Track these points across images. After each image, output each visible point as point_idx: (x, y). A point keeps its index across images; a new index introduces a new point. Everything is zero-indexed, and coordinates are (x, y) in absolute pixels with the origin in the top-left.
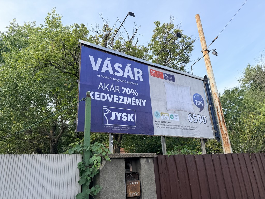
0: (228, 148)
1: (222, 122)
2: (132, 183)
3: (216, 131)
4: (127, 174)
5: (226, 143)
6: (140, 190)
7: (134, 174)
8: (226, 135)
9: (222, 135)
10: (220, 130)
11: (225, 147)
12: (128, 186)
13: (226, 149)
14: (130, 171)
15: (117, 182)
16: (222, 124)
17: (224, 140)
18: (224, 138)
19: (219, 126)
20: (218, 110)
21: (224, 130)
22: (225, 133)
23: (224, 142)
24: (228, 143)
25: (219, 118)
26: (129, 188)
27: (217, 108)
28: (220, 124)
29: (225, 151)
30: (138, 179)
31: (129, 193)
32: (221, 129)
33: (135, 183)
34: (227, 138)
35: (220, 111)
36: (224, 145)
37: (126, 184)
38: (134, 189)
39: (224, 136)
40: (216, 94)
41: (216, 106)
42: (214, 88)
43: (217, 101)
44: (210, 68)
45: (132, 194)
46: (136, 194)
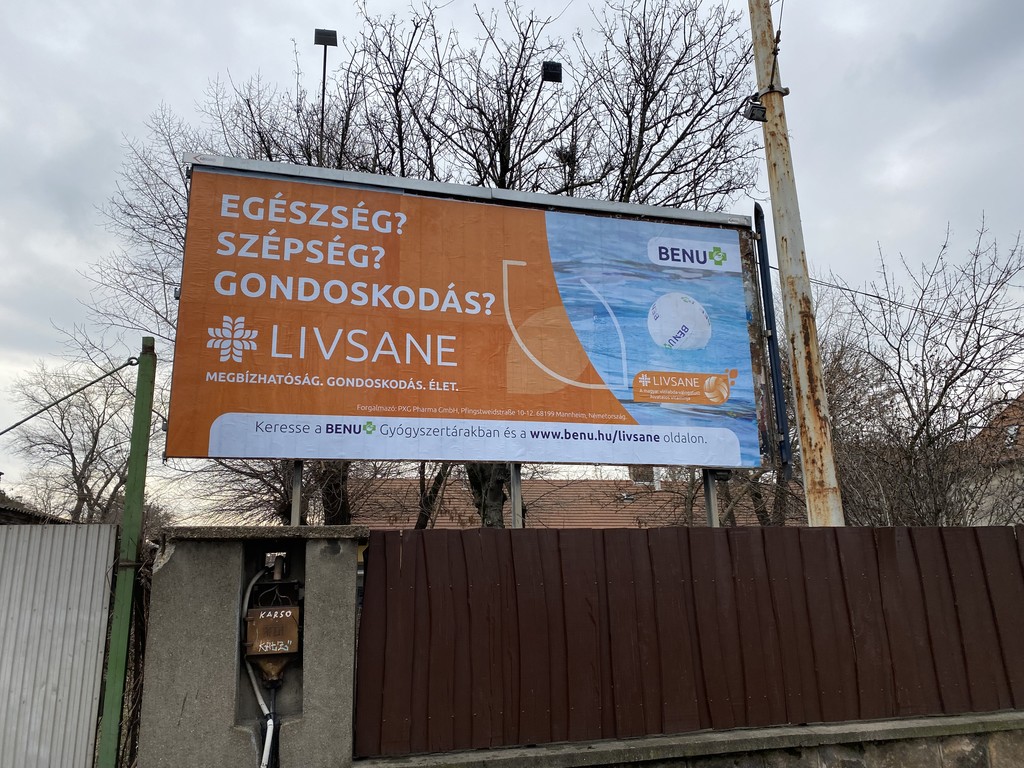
2: (269, 615)
6: (296, 637)
7: (284, 587)
8: (817, 453)
17: (809, 473)
18: (810, 466)
20: (794, 349)
21: (812, 434)
22: (813, 444)
23: (810, 479)
24: (821, 483)
25: (798, 382)
26: (255, 628)
27: (793, 341)
28: (799, 409)
31: (256, 644)
32: (803, 426)
33: (279, 615)
34: (819, 463)
35: (804, 354)
36: (810, 492)
38: (275, 631)
39: (812, 456)
40: (792, 283)
41: (791, 333)
42: (790, 255)
43: (797, 309)
44: (781, 169)
45: (265, 646)
46: (282, 647)
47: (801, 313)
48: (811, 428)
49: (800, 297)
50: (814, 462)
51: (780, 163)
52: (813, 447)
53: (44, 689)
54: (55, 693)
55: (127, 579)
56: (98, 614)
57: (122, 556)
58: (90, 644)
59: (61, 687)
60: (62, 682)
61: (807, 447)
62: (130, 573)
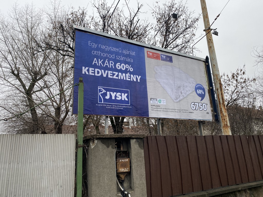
0: (227, 130)
1: (222, 104)
2: (122, 160)
3: (216, 114)
4: (117, 153)
5: (225, 125)
6: (129, 167)
7: (124, 152)
8: (225, 117)
9: (222, 117)
10: (219, 112)
11: (223, 129)
12: (118, 162)
13: (225, 131)
14: (121, 150)
15: (107, 159)
16: (222, 106)
17: (223, 122)
18: (223, 121)
19: (219, 108)
20: (218, 92)
21: (224, 113)
22: (224, 115)
23: (223, 124)
24: (227, 125)
25: (219, 100)
26: (119, 164)
27: (218, 90)
28: (220, 107)
29: (224, 133)
30: (128, 157)
31: (119, 169)
32: (221, 111)
33: (125, 160)
34: (226, 120)
35: (221, 93)
36: (223, 127)
37: (116, 161)
38: (124, 165)
39: (224, 118)
40: (217, 76)
41: (217, 88)
42: (216, 69)
43: (218, 82)
44: (212, 48)
45: (122, 170)
46: (126, 170)
47: (219, 83)
48: (223, 111)
49: (219, 79)
50: (224, 120)
51: (212, 46)
52: (224, 116)
53: (58, 186)
54: (61, 187)
55: (80, 151)
56: (73, 162)
57: (79, 144)
58: (70, 171)
59: (63, 185)
60: (63, 184)
61: (222, 116)
62: (82, 148)
